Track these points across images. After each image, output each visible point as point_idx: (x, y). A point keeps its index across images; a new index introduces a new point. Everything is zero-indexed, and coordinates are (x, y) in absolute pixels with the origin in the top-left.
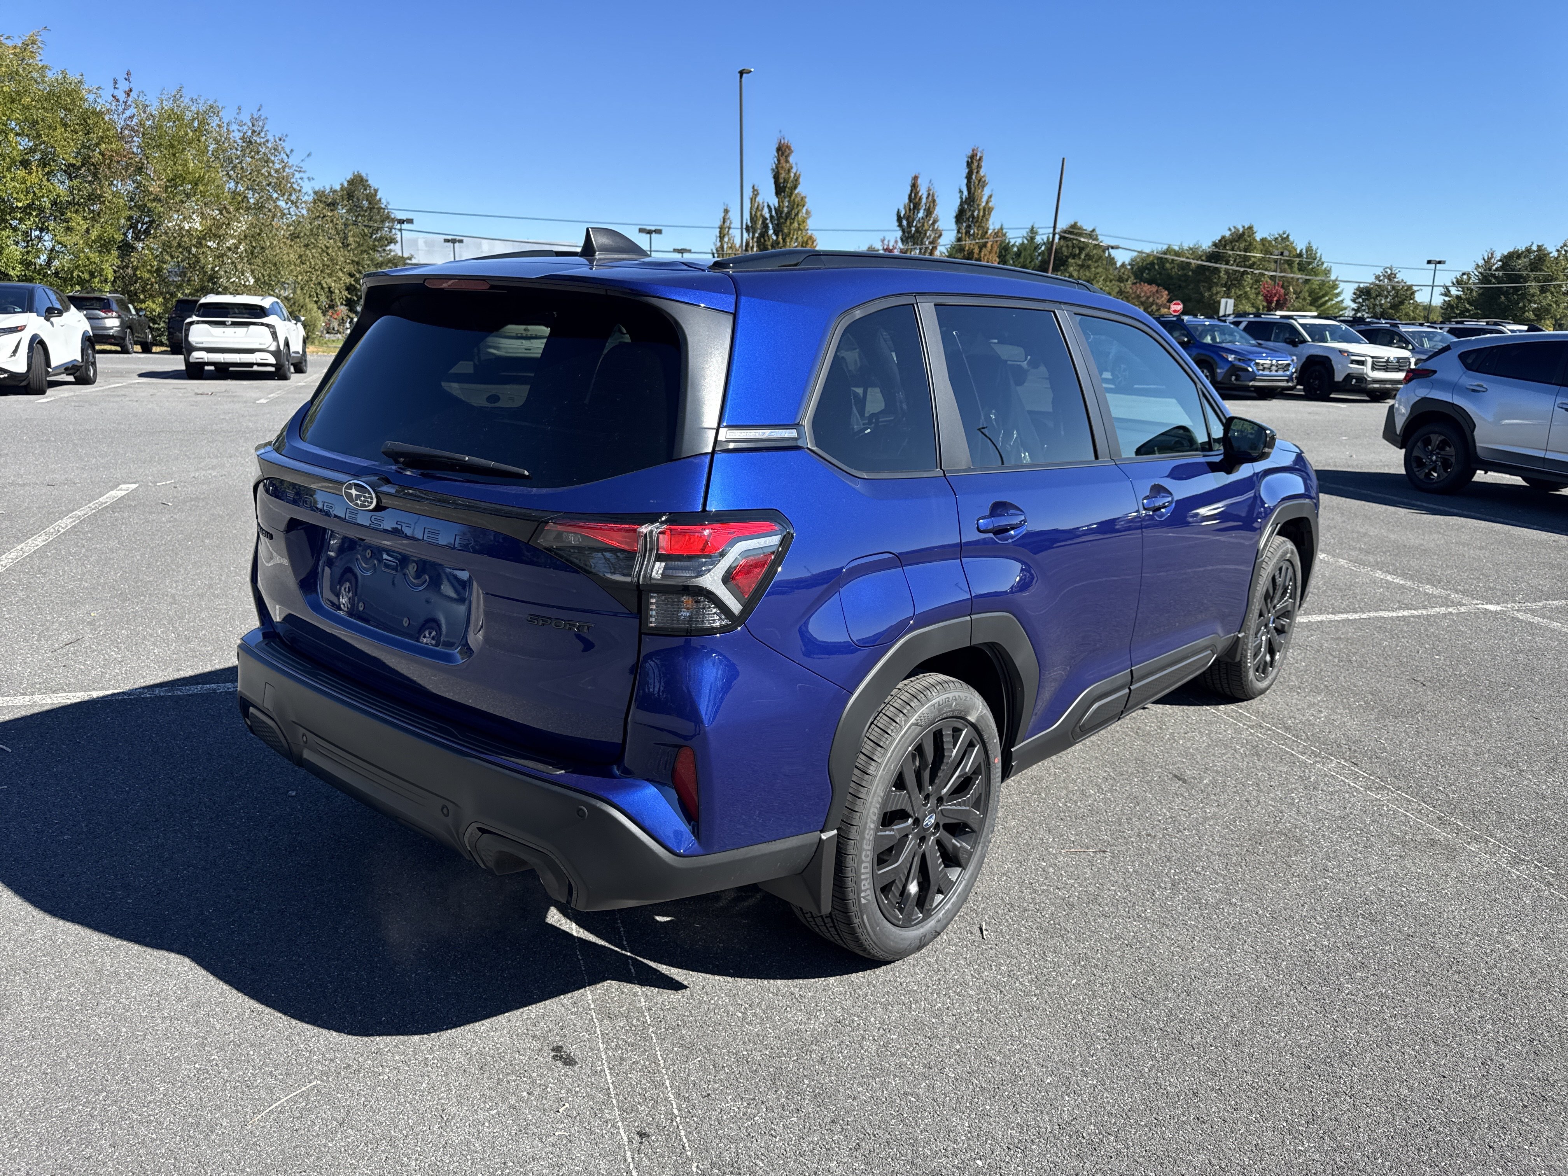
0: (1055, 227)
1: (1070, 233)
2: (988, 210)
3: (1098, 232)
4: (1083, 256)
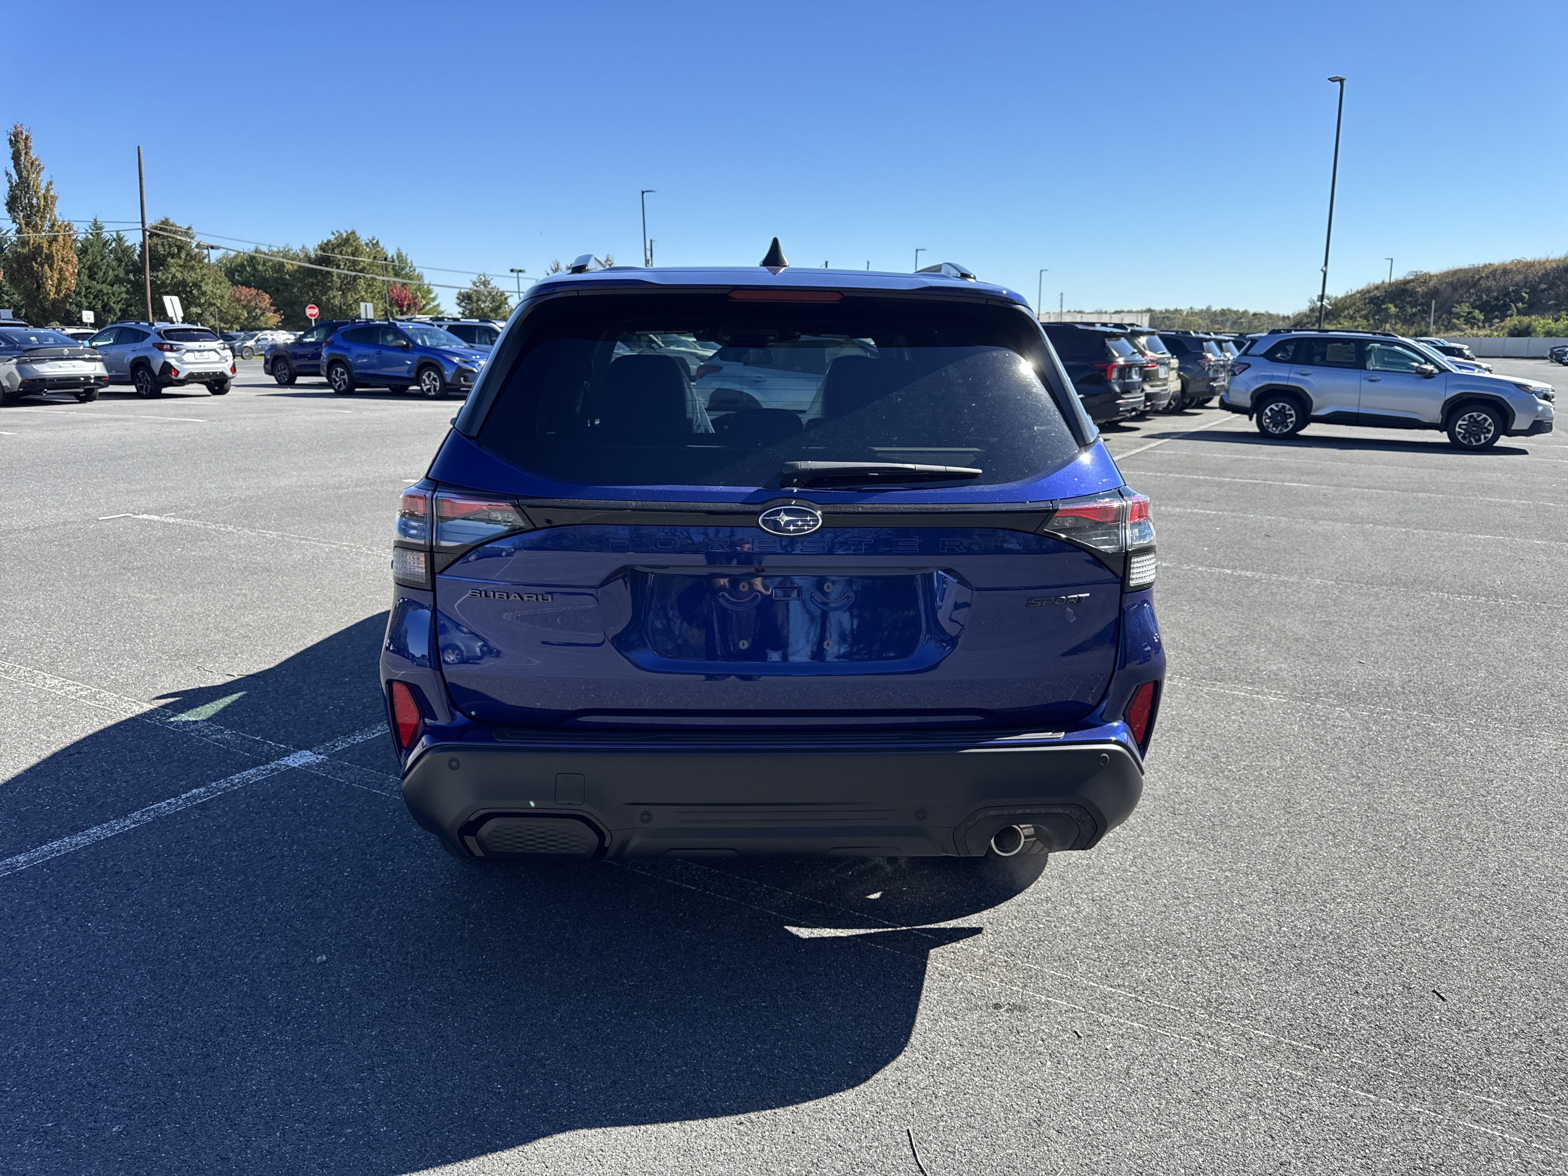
0: (143, 222)
1: (161, 229)
2: (49, 201)
3: (194, 230)
4: (183, 256)
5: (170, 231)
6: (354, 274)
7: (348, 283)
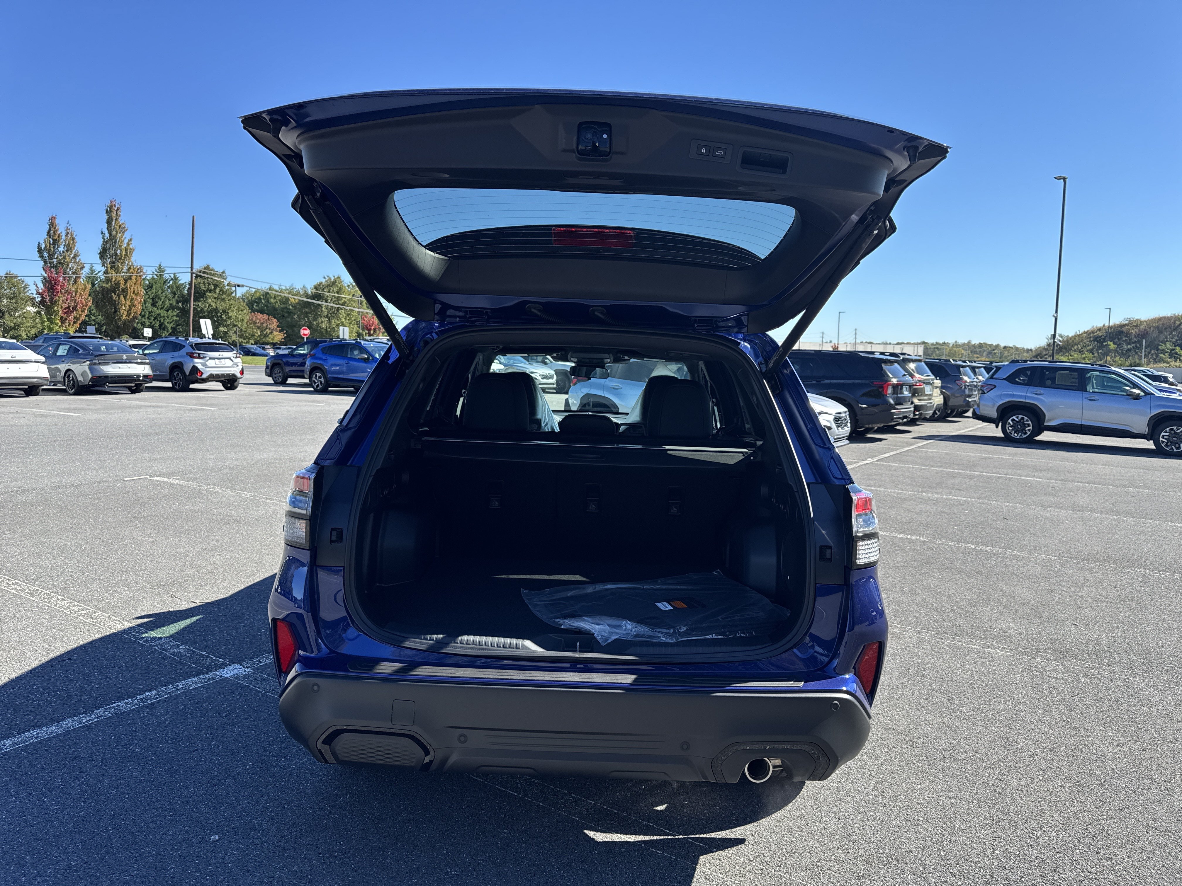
0: (192, 268)
1: (204, 272)
2: (128, 252)
3: (227, 273)
4: (217, 291)
5: (210, 274)
6: (337, 306)
7: (334, 313)
